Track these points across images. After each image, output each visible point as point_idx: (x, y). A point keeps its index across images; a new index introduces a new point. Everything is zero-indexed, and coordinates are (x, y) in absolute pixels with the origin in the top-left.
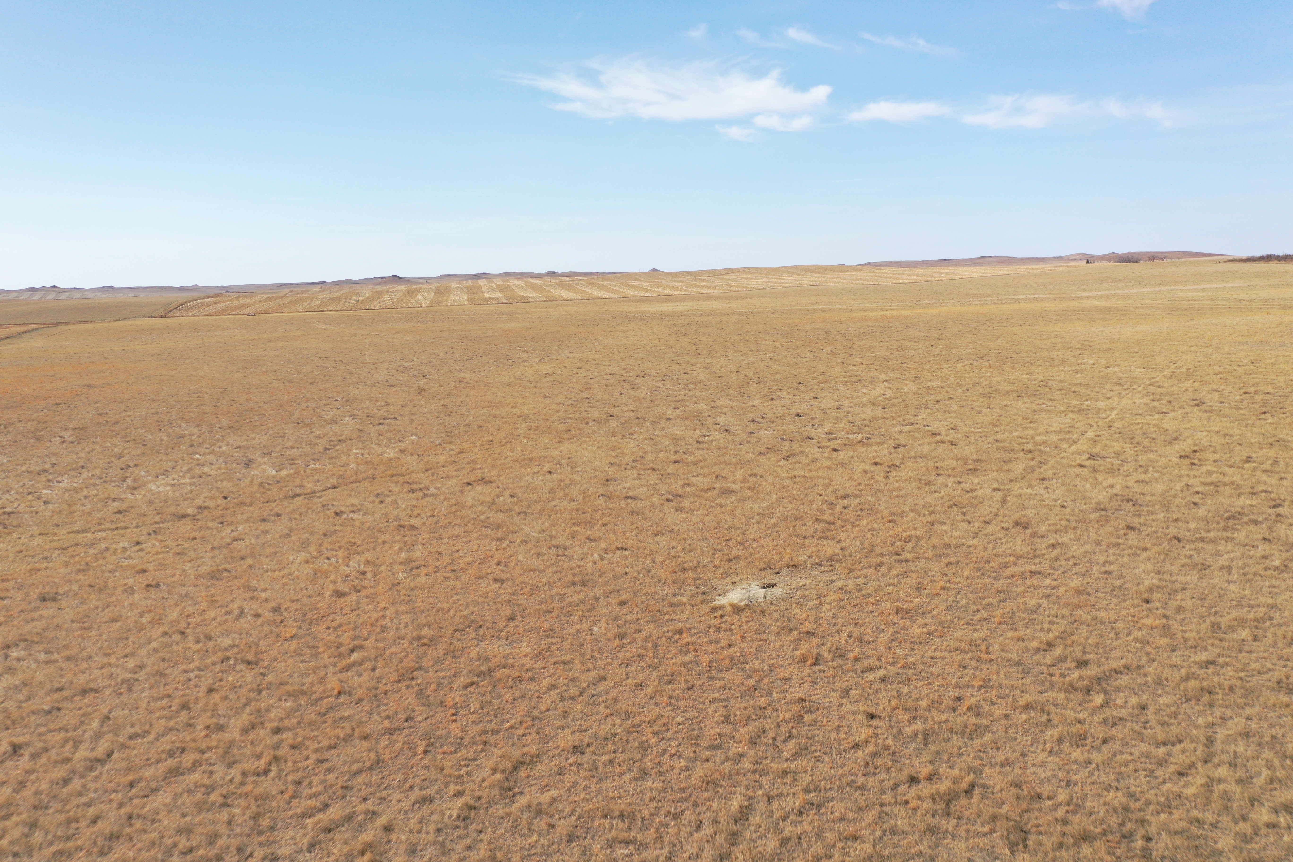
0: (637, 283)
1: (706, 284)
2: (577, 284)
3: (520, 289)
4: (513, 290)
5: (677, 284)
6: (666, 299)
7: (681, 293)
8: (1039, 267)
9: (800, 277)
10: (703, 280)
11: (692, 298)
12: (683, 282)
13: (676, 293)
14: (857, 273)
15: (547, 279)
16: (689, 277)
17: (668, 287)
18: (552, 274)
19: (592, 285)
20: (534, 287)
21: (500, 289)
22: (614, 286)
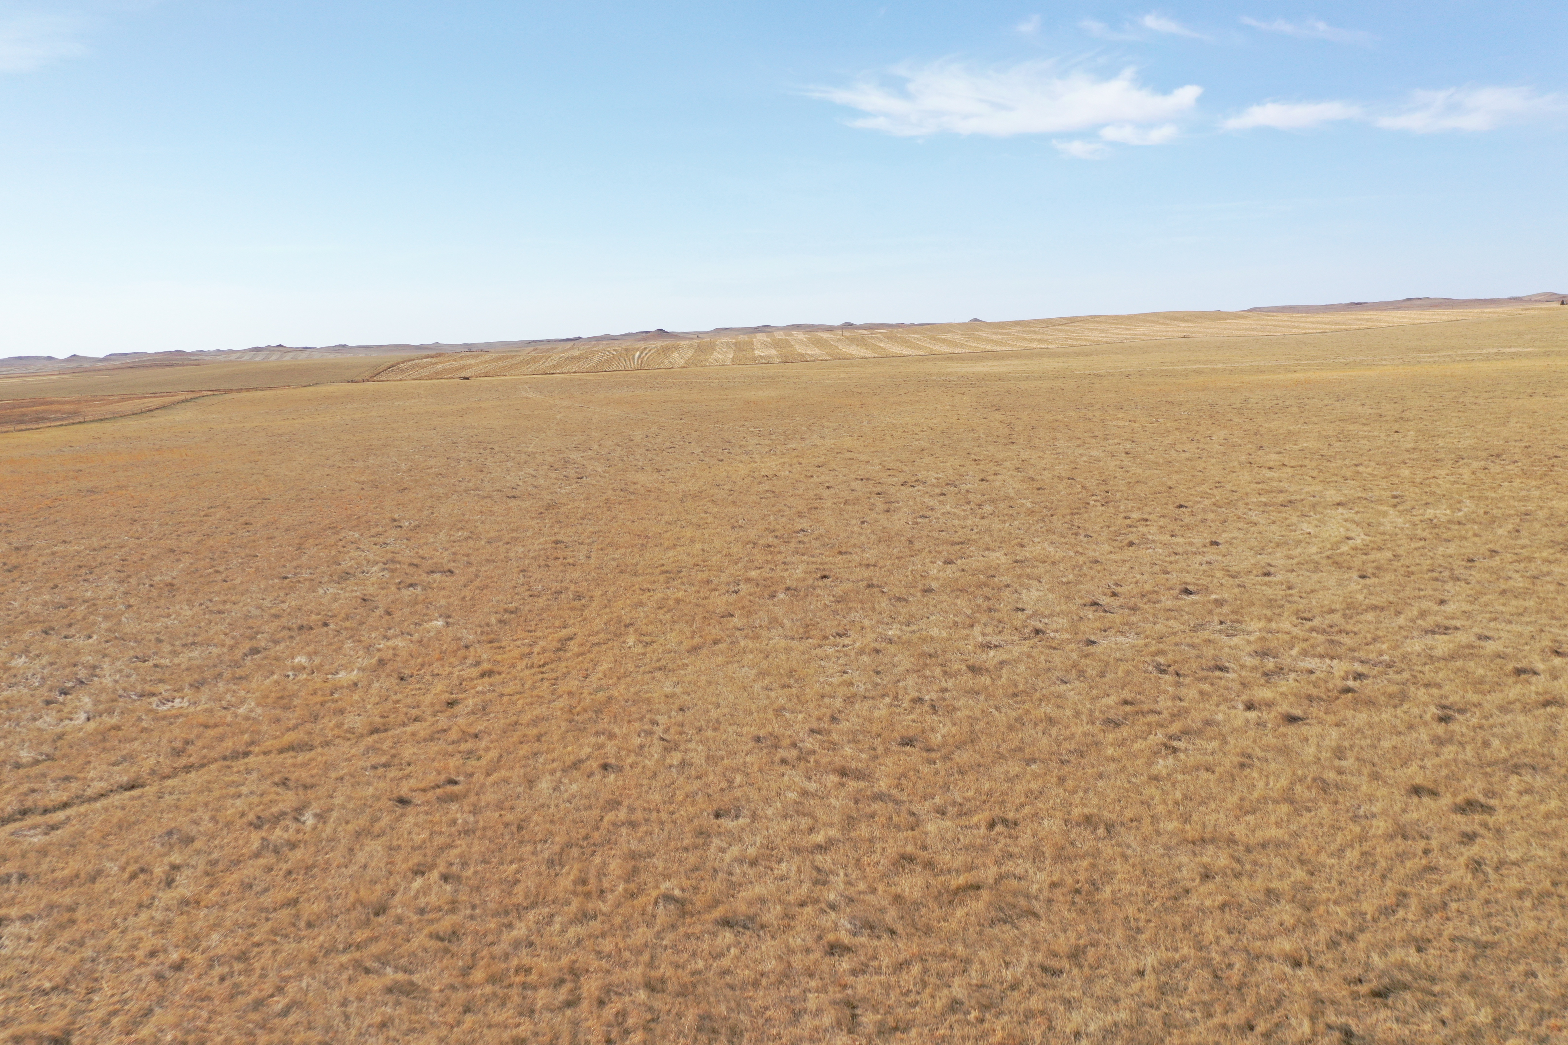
0: (949, 336)
1: (1039, 337)
2: (873, 338)
3: (801, 345)
4: (792, 346)
5: (1000, 337)
6: (983, 356)
7: (1004, 348)
8: (1498, 310)
9: (1163, 327)
10: (1035, 332)
11: (1017, 355)
12: (1008, 334)
13: (998, 348)
14: (1241, 321)
15: (840, 332)
16: (1018, 328)
17: (989, 341)
18: (848, 326)
19: (891, 338)
20: (819, 343)
21: (776, 345)
22: (919, 340)
